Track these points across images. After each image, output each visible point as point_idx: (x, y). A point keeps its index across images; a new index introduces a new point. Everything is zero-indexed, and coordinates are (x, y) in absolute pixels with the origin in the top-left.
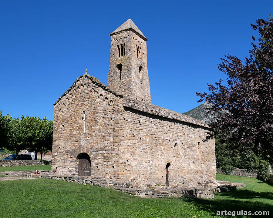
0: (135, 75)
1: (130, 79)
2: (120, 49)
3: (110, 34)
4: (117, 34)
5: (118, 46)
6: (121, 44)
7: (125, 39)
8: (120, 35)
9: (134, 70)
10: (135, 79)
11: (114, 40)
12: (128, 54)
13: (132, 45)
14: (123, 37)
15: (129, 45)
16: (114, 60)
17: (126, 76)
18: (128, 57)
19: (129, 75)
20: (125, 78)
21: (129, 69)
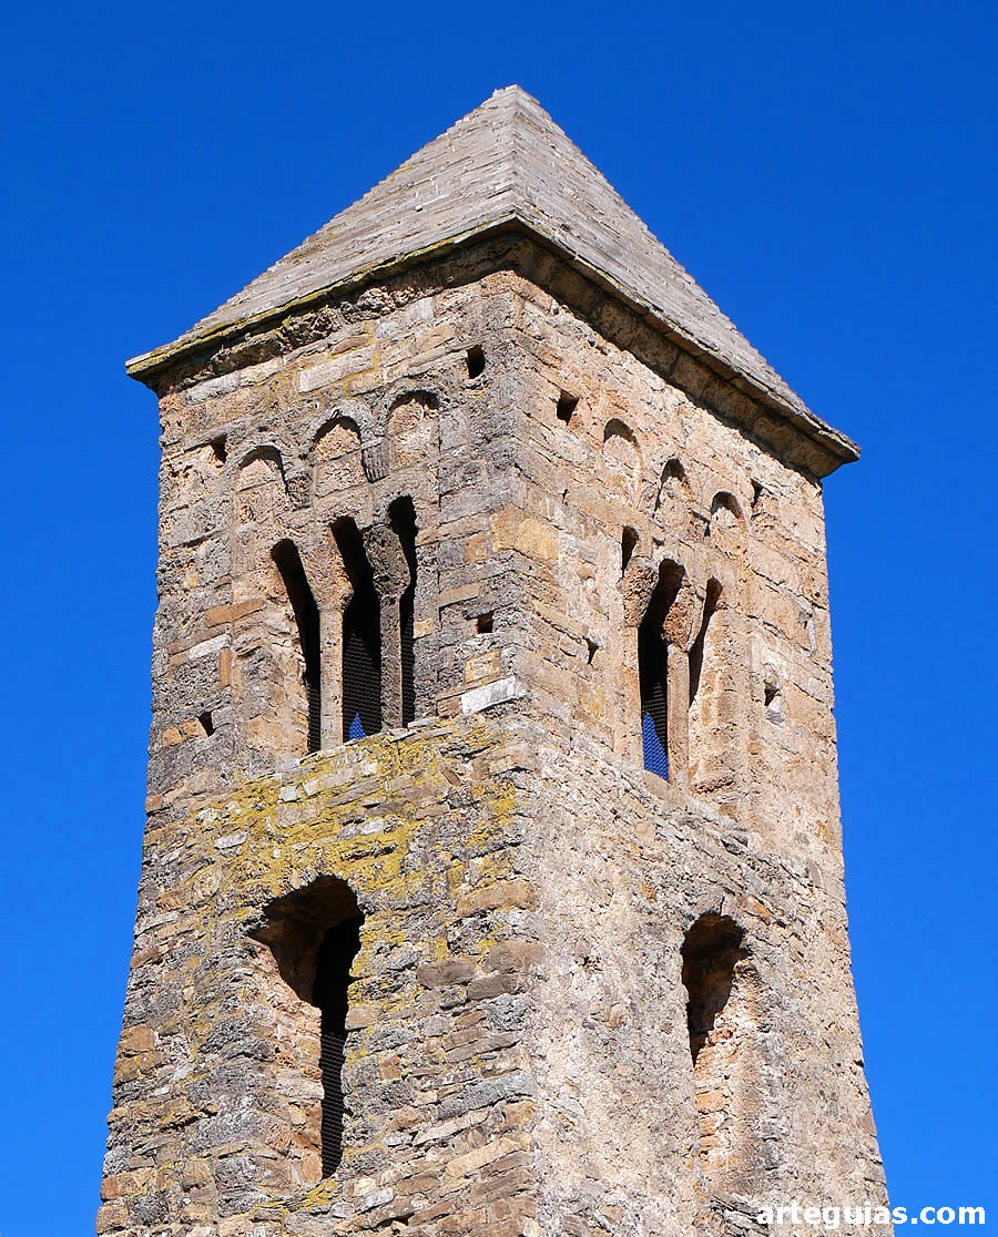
0: (598, 1093)
1: (494, 1150)
2: (332, 626)
3: (138, 363)
4: (273, 351)
5: (286, 557)
6: (346, 533)
7: (418, 433)
8: (317, 370)
9: (588, 990)
10: (601, 1157)
11: (221, 454)
12: (473, 701)
13: (532, 535)
14: (380, 391)
15: (475, 527)
16: (209, 817)
17: (432, 1096)
18: (470, 756)
19: (485, 1073)
20: (414, 1134)
21: (480, 975)
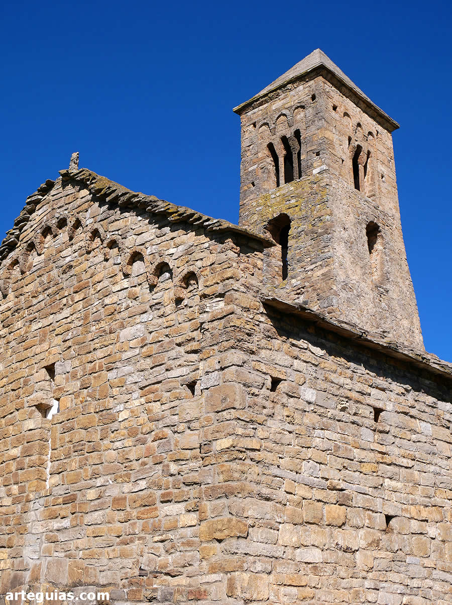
0: (348, 260)
1: (325, 270)
2: (281, 160)
3: (235, 109)
4: (266, 102)
5: (271, 147)
6: (284, 139)
7: (301, 115)
8: (277, 104)
9: (345, 235)
10: (350, 272)
11: (255, 126)
12: (315, 172)
13: (328, 134)
14: (291, 107)
15: (315, 133)
16: (254, 204)
17: (309, 259)
18: (315, 183)
19: (322, 253)
20: (305, 268)
21: (320, 231)
